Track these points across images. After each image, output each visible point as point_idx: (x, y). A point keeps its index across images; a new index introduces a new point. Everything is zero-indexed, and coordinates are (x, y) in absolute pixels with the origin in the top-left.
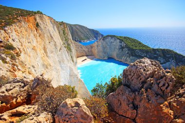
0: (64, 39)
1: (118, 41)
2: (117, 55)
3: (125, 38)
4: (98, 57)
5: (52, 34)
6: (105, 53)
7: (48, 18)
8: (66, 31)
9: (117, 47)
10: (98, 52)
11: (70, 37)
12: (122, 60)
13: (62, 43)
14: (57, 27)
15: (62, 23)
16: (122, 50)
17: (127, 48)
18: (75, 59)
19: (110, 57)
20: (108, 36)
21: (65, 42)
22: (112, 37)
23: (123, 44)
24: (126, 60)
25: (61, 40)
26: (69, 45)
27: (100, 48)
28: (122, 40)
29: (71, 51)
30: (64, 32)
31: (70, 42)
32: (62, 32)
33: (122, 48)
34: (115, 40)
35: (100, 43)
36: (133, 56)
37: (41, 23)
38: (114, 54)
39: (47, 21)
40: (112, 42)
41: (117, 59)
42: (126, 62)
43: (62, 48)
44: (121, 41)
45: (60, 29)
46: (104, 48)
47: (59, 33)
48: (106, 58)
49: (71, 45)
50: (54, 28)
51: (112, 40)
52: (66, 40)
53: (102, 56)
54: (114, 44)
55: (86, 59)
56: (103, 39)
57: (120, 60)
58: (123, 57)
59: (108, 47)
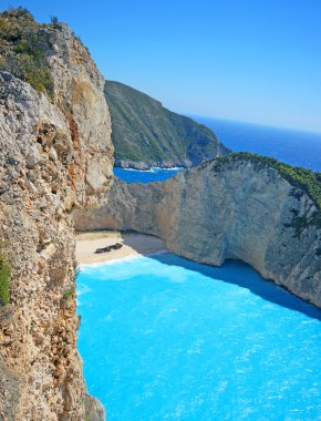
1: (286, 186)
2: (270, 250)
4: (176, 248)
6: (214, 231)
9: (277, 216)
10: (182, 223)
12: (290, 282)
19: (237, 254)
20: (242, 157)
22: (261, 163)
23: (306, 208)
24: (308, 284)
27: (197, 206)
28: (305, 188)
33: (298, 223)
34: (272, 179)
35: (200, 183)
38: (258, 248)
40: (253, 190)
41: (264, 273)
42: (304, 295)
44: (299, 189)
46: (213, 208)
48: (215, 259)
51: (258, 179)
53: (200, 245)
54: (265, 196)
55: (117, 247)
56: (216, 169)
57: (280, 279)
58: (297, 269)
59: (233, 204)
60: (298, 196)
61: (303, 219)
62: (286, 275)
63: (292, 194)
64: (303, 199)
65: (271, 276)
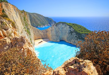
0: (25, 24)
1: (68, 27)
2: (67, 38)
3: (73, 24)
4: (52, 40)
5: (15, 20)
6: (58, 36)
7: (12, 6)
8: (26, 18)
9: (68, 32)
10: (52, 36)
11: (30, 23)
12: (72, 42)
13: (23, 28)
14: (19, 14)
15: (23, 12)
16: (72, 34)
17: (75, 32)
18: (33, 41)
20: (60, 23)
21: (25, 27)
22: (63, 23)
23: (72, 30)
24: (74, 42)
25: (22, 25)
26: (28, 29)
27: (54, 32)
28: (71, 26)
29: (30, 34)
30: (24, 19)
31: (29, 27)
32: (23, 18)
33: (71, 32)
34: (66, 26)
35: (54, 28)
36: (80, 39)
37: (7, 10)
38: (65, 38)
39: (11, 9)
40: (63, 28)
41: (67, 42)
42: (74, 44)
43: (23, 32)
45: (22, 16)
46: (57, 32)
47: (21, 19)
48: (58, 41)
49: (30, 30)
50: (16, 14)
51: (63, 26)
52: (26, 25)
53: (56, 39)
54: (65, 29)
55: (42, 42)
56: (56, 25)
57: (70, 42)
58: (72, 40)
59: (60, 31)
60: (70, 28)
61: (72, 32)
62: (71, 41)
63: (69, 28)
64: (71, 28)
65: (68, 42)
